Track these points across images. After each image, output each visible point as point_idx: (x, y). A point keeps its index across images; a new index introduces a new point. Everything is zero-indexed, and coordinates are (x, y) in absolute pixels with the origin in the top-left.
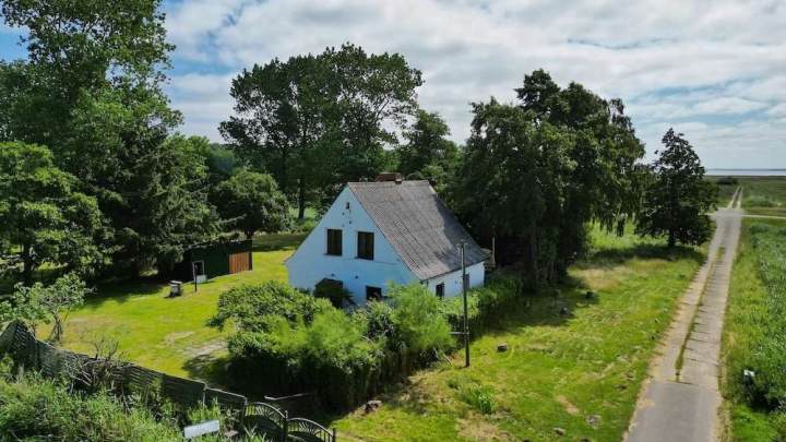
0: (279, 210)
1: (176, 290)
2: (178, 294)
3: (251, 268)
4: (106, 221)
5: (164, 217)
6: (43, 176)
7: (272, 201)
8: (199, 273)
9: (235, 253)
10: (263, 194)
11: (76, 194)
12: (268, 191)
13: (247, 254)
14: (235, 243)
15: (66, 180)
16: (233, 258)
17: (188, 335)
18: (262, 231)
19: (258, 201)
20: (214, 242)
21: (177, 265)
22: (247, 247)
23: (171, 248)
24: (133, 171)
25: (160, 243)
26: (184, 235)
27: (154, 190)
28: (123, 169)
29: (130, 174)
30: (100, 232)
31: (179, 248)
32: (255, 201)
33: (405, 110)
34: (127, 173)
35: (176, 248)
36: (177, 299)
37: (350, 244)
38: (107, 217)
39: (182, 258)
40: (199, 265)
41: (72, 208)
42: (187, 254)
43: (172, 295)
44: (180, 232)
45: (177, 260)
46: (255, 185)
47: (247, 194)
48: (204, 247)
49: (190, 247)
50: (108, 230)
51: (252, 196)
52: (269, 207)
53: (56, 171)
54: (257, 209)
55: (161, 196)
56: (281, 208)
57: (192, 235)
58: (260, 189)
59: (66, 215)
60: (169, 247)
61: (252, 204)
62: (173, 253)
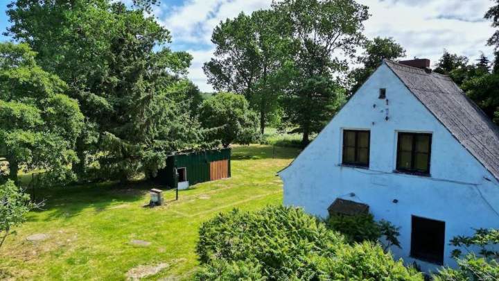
0: (250, 125)
1: (156, 199)
2: (158, 204)
3: (229, 175)
4: (90, 125)
5: (148, 122)
6: (22, 74)
7: (245, 117)
8: (181, 179)
9: (216, 160)
10: (238, 110)
11: (58, 96)
12: (241, 108)
13: (227, 161)
14: (215, 151)
15: (47, 81)
16: (214, 165)
17: (157, 270)
18: (235, 143)
19: (233, 116)
20: (197, 150)
21: (161, 171)
22: (226, 155)
23: (155, 154)
24: (120, 77)
25: (145, 149)
26: (167, 142)
27: (138, 95)
28: (111, 75)
29: (117, 80)
30: (83, 136)
31: (162, 155)
32: (231, 116)
33: (354, 41)
34: (115, 79)
35: (159, 154)
36: (157, 209)
37: (383, 151)
38: (91, 121)
39: (164, 165)
40: (181, 172)
41: (51, 110)
42: (170, 161)
43: (153, 204)
44: (164, 139)
45: (159, 167)
46: (231, 103)
47: (225, 110)
48: (187, 154)
49: (173, 154)
50: (92, 135)
51: (228, 112)
52: (242, 121)
53: (38, 70)
54: (232, 124)
55: (144, 99)
56: (252, 123)
57: (176, 142)
58: (235, 106)
59: (43, 116)
60: (152, 154)
61: (228, 119)
62: (156, 159)
